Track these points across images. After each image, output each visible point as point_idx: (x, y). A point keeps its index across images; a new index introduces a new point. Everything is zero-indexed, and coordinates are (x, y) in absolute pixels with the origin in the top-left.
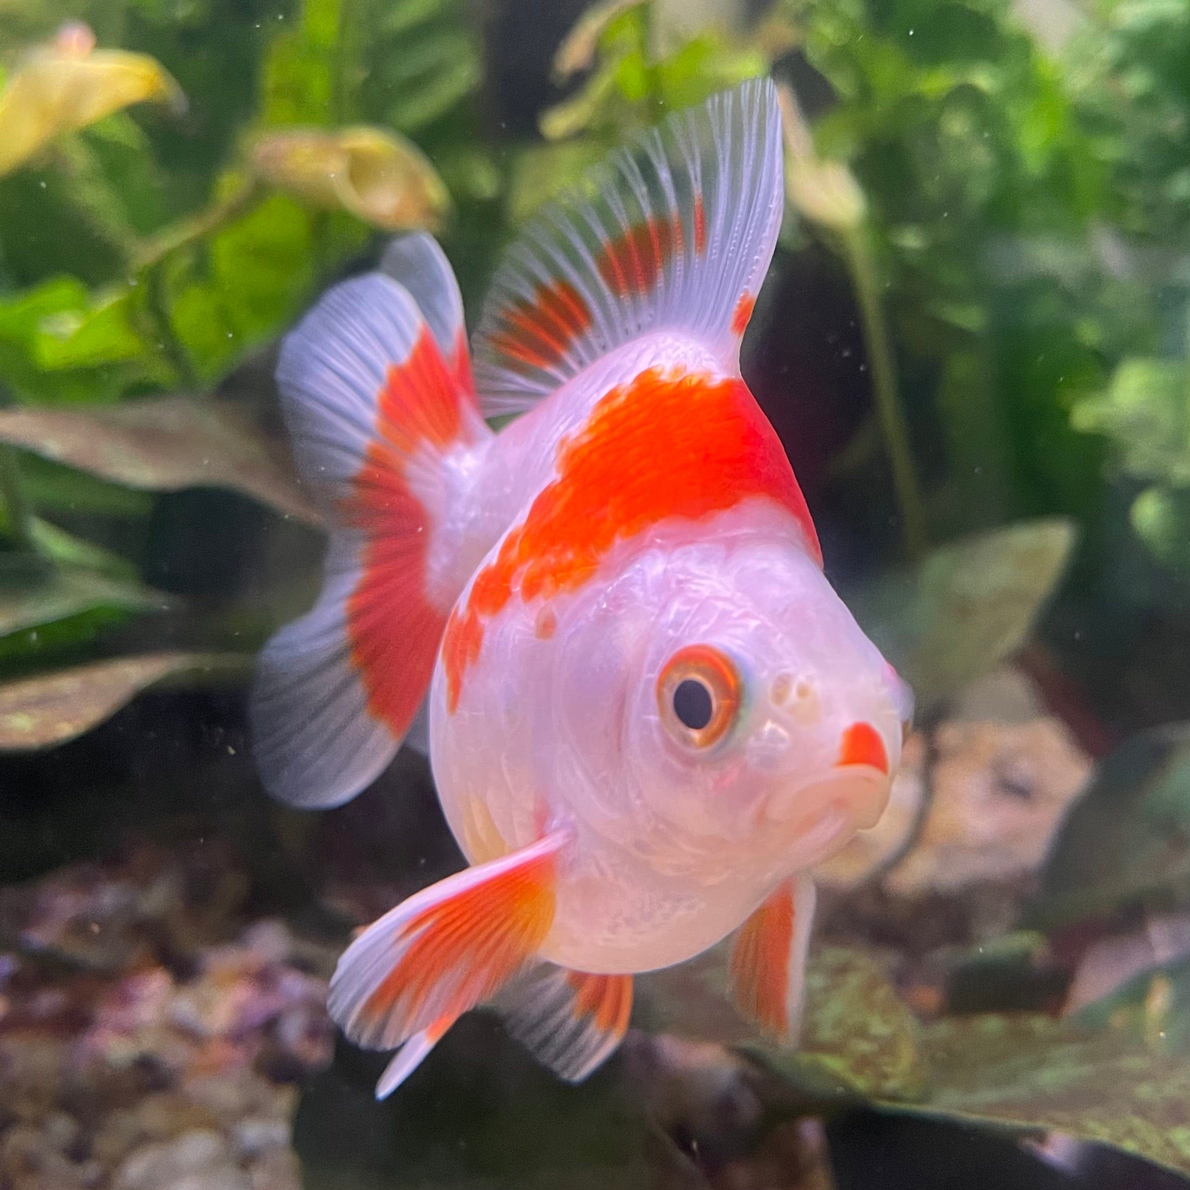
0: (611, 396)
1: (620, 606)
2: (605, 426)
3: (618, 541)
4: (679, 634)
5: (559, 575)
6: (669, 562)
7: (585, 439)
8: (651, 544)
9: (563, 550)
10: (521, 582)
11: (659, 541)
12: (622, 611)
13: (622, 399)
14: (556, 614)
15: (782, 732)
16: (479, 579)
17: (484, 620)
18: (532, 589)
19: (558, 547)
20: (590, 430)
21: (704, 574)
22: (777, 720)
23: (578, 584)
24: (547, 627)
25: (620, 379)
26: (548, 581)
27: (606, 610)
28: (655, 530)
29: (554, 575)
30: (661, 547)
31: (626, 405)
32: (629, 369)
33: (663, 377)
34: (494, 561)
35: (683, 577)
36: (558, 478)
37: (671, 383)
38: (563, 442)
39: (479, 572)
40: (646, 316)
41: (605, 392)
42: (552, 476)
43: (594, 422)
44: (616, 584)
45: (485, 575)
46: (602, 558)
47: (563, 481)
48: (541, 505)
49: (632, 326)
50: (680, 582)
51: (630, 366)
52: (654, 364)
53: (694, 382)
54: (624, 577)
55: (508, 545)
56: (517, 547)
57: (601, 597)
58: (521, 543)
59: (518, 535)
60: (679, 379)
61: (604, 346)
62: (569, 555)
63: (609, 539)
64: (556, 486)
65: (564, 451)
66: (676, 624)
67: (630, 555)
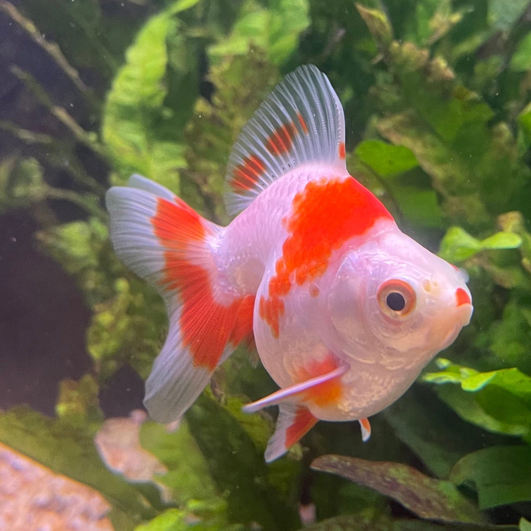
0: (297, 198)
1: (346, 276)
2: (303, 210)
4: (377, 278)
5: (312, 271)
6: (359, 253)
7: (297, 217)
8: (348, 249)
9: (309, 261)
10: (295, 278)
11: (350, 247)
12: (348, 277)
13: (304, 197)
14: (317, 286)
15: (433, 301)
16: (270, 283)
17: (281, 298)
18: (301, 280)
19: (307, 261)
20: (297, 213)
21: (374, 253)
22: (429, 297)
23: (323, 272)
24: (315, 292)
25: (297, 189)
26: (309, 276)
27: (341, 279)
28: (346, 244)
29: (310, 271)
30: (353, 248)
31: (308, 199)
32: (299, 185)
33: (318, 184)
34: (275, 274)
35: (367, 257)
36: (291, 235)
37: (324, 186)
38: (284, 220)
39: (268, 280)
40: (291, 161)
41: (293, 196)
42: (287, 235)
43: (297, 209)
44: (340, 268)
45: (273, 281)
46: (330, 259)
47: (294, 235)
48: (288, 247)
49: (286, 166)
50: (367, 259)
51: (298, 183)
52: (310, 180)
53: (334, 182)
54: (343, 264)
55: (279, 266)
56: (285, 266)
57: (337, 275)
58: (286, 264)
59: (282, 261)
60: (326, 183)
61: (273, 176)
62: (314, 263)
63: (329, 252)
64: (292, 238)
65: (288, 223)
66: (374, 275)
67: (341, 255)
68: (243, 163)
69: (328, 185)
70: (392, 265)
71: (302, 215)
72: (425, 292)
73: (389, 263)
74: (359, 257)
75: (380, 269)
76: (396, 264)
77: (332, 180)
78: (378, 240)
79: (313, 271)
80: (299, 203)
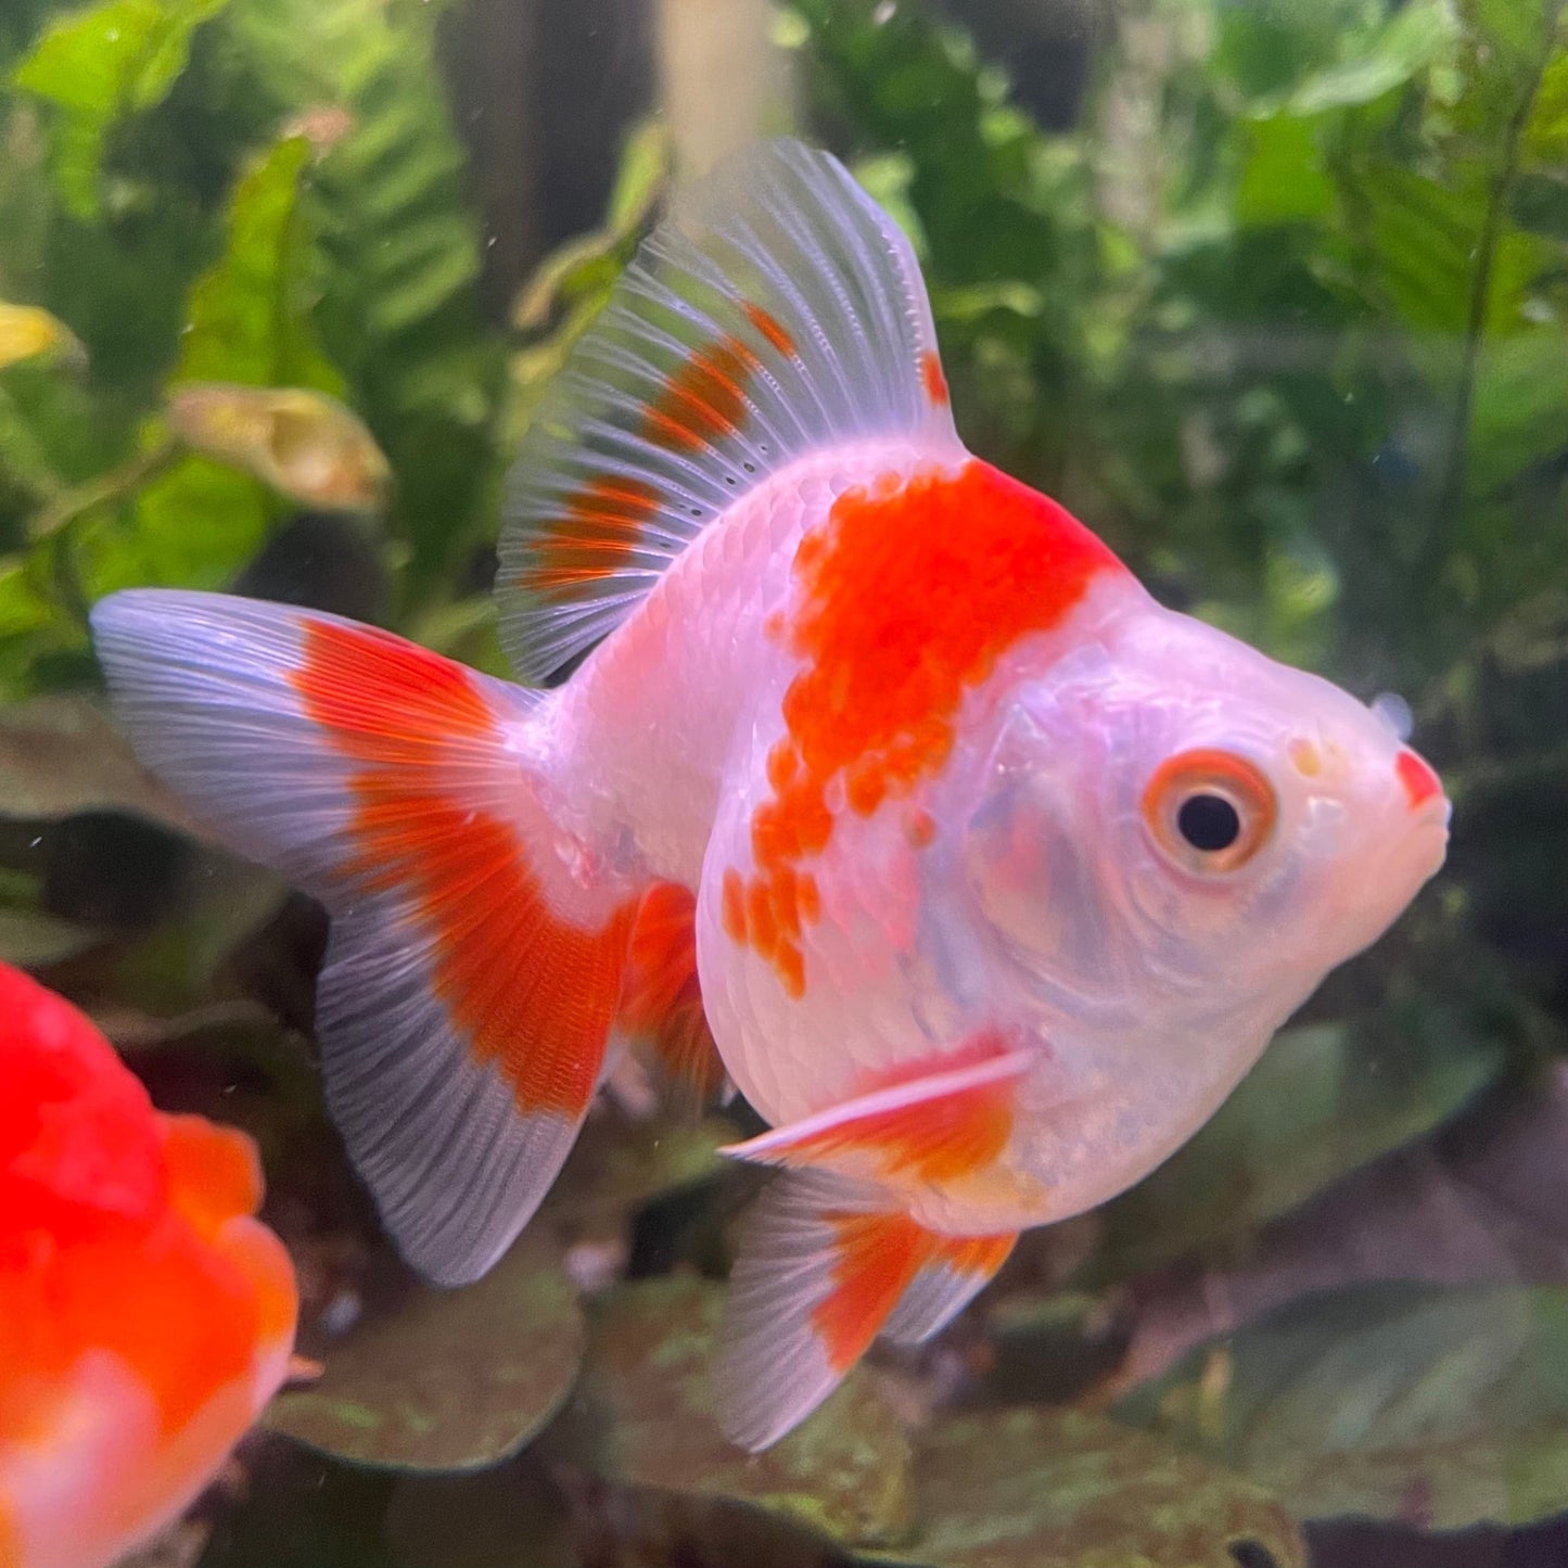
0: (809, 550)
1: (1022, 762)
2: (836, 582)
3: (967, 691)
4: (1133, 756)
6: (1053, 687)
7: (819, 606)
8: (1016, 678)
9: (888, 736)
10: (844, 797)
11: (1021, 670)
12: (1029, 766)
13: (832, 544)
14: (928, 811)
15: (1332, 803)
16: (757, 827)
17: (804, 866)
18: (867, 799)
19: (879, 736)
20: (815, 594)
22: (1318, 793)
23: (939, 764)
24: (922, 832)
25: (804, 524)
26: (893, 781)
27: (1007, 774)
28: (1005, 662)
29: (896, 769)
30: (1029, 675)
32: (806, 511)
33: (871, 497)
34: (768, 794)
35: (1085, 695)
36: (808, 665)
37: (893, 501)
38: (775, 626)
39: (748, 818)
40: (756, 454)
41: (792, 546)
42: (791, 667)
43: (814, 584)
44: (1000, 739)
45: (765, 817)
46: (958, 720)
47: (821, 664)
48: (802, 706)
49: (738, 472)
50: (1087, 703)
51: (803, 506)
52: (843, 490)
53: (927, 484)
54: (1005, 728)
55: (781, 769)
56: (802, 764)
57: (990, 762)
58: (805, 757)
59: (790, 754)
60: (902, 488)
61: (697, 513)
62: (904, 739)
63: (953, 695)
64: (812, 676)
65: (789, 631)
66: (1120, 747)
67: (993, 702)
68: (562, 513)
69: (909, 493)
70: (1175, 709)
71: (835, 599)
72: (1303, 778)
73: (1160, 703)
74: (1058, 698)
75: (1137, 726)
76: (1186, 704)
77: (918, 478)
78: (1108, 638)
79: (904, 765)
80: (817, 565)
